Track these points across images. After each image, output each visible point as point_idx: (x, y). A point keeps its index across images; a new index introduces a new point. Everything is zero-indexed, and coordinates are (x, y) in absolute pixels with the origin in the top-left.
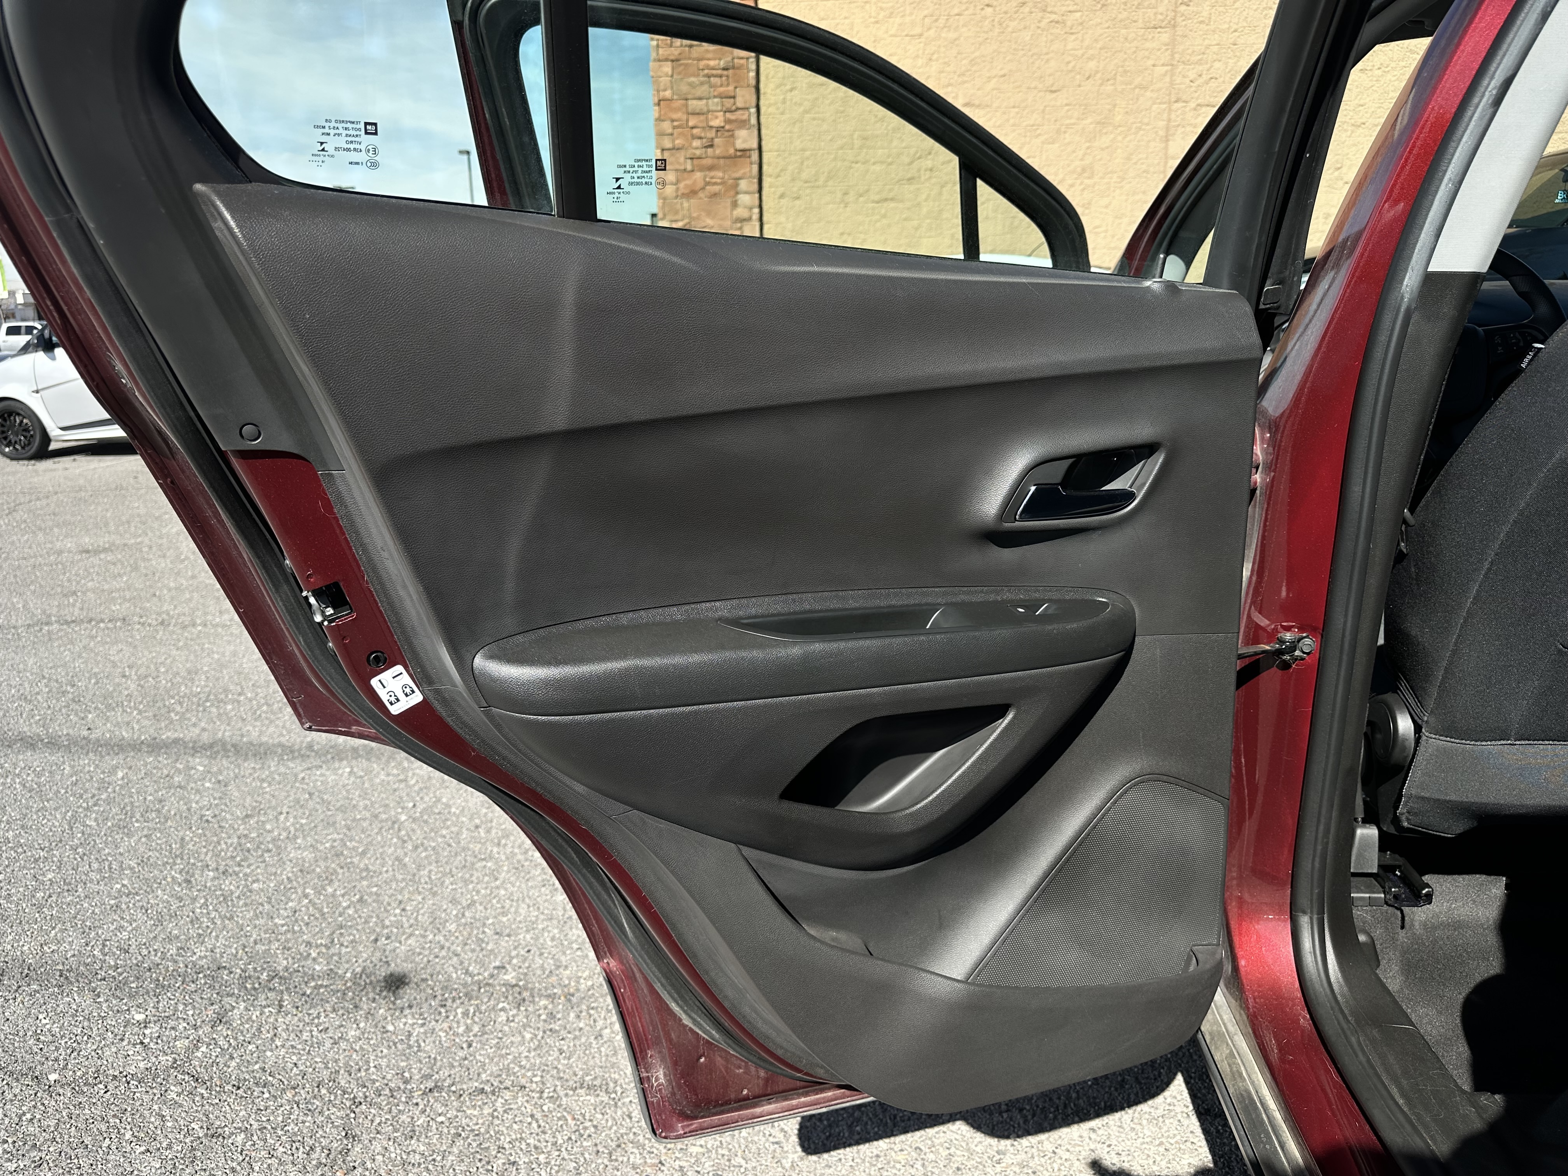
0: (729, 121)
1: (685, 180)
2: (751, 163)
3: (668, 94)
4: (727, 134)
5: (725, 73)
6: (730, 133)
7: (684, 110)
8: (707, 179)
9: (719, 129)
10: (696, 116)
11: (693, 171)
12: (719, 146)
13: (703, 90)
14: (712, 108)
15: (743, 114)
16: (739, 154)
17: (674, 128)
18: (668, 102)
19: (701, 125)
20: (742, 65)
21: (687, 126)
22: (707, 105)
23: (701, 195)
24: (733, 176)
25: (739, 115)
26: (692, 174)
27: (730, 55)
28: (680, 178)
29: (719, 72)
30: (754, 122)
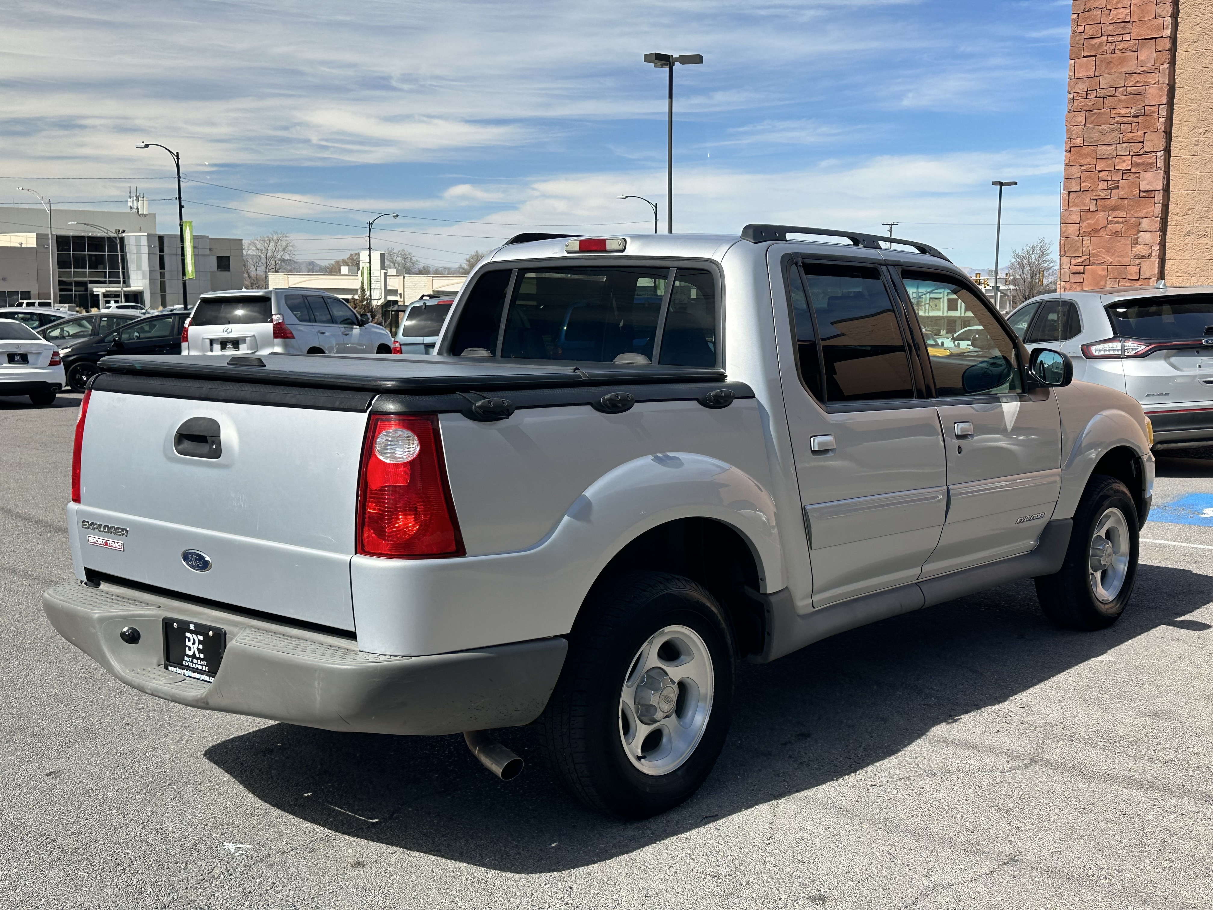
0: (1134, 164)
1: (1088, 219)
2: (1155, 203)
3: (1079, 142)
4: (1132, 176)
5: (1136, 120)
6: (1138, 175)
7: (1094, 155)
8: (1110, 218)
9: (1125, 172)
10: (1104, 161)
11: (1097, 211)
12: (1123, 188)
13: (1114, 136)
14: (1120, 152)
15: (1150, 158)
16: (1142, 194)
17: (1083, 172)
18: (1078, 149)
19: (1108, 168)
20: (1153, 112)
21: (1095, 170)
22: (1116, 150)
23: (1102, 233)
24: (1136, 215)
25: (1147, 159)
26: (1096, 213)
27: (1142, 103)
28: (1084, 217)
29: (1129, 119)
30: (1161, 164)
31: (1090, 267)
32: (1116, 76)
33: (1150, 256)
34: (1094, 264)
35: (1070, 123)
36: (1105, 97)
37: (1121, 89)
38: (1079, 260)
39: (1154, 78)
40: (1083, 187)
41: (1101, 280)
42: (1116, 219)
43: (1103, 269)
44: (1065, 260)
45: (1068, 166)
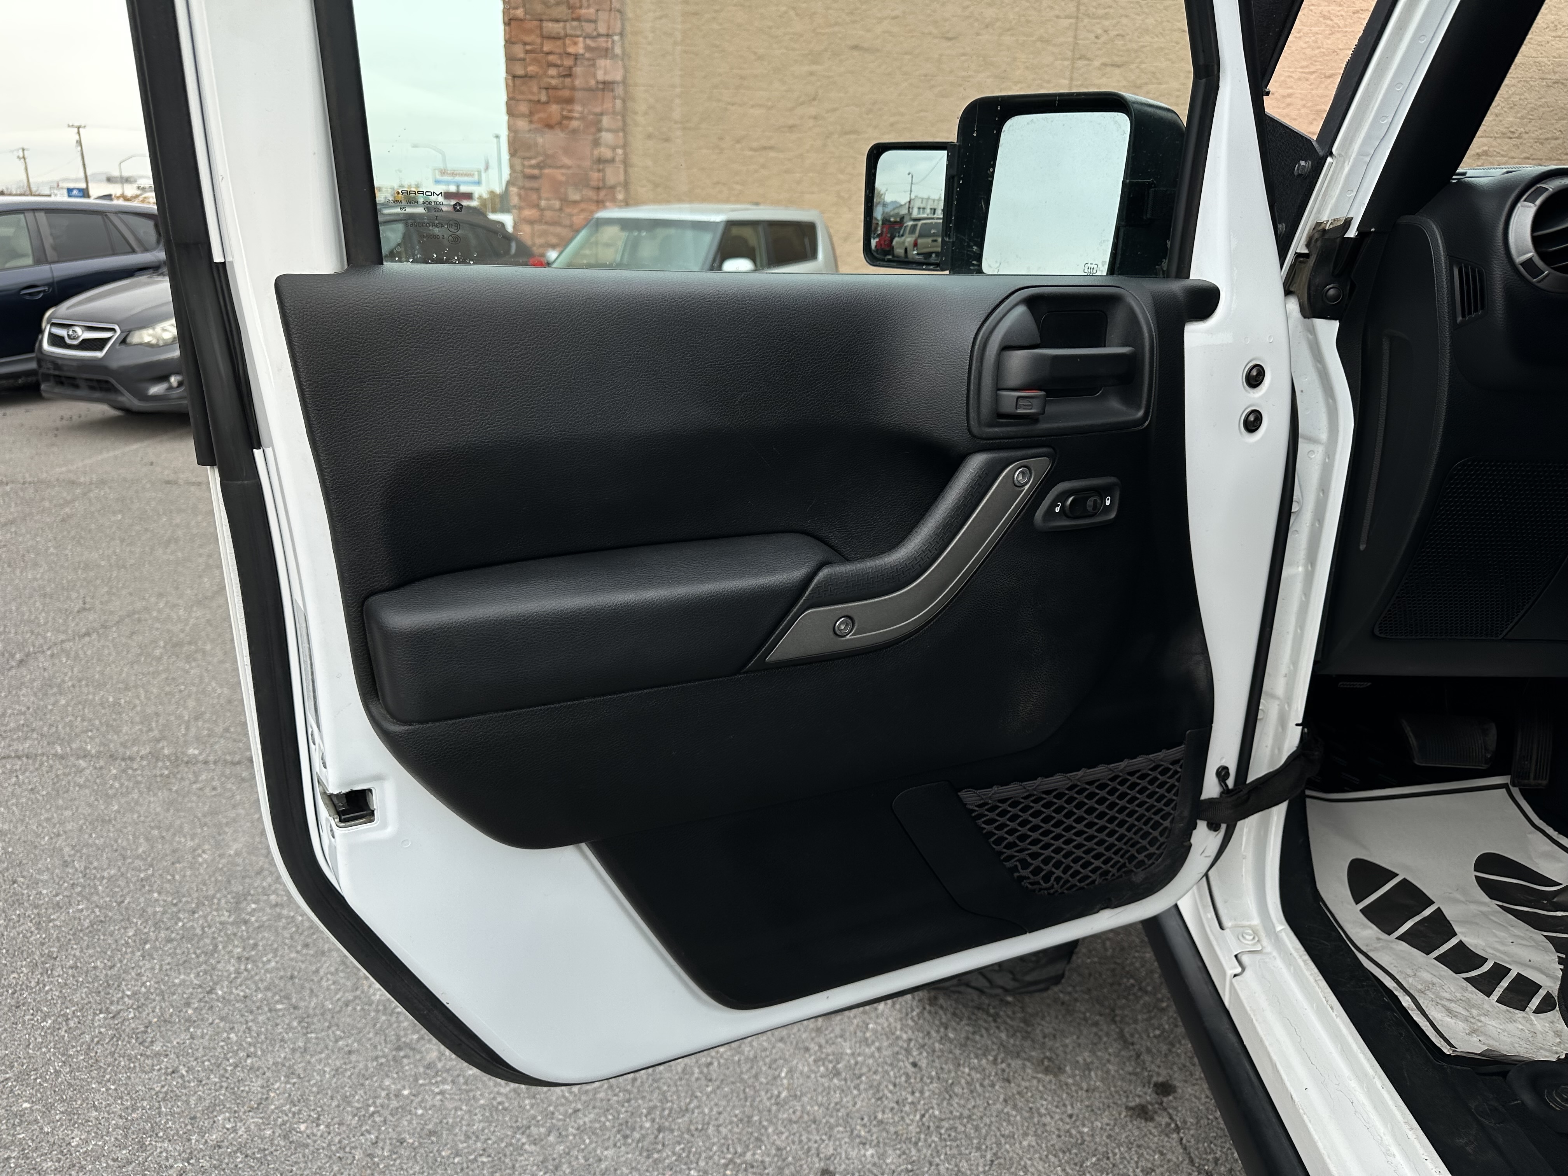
0: (588, 48)
1: (539, 112)
2: (614, 98)
3: (520, 12)
4: (586, 63)
6: (591, 62)
7: (538, 32)
8: (565, 113)
9: (578, 57)
10: (552, 41)
11: (547, 103)
12: (577, 77)
13: (561, 11)
14: (569, 32)
15: (606, 42)
16: (601, 86)
17: (527, 52)
18: (519, 22)
19: (558, 50)
21: (542, 52)
22: (565, 28)
23: (557, 130)
24: (595, 111)
25: (602, 42)
26: (547, 105)
28: (533, 109)
30: (618, 50)
31: (546, 171)
33: (613, 160)
34: (550, 167)
38: (533, 162)
40: (531, 71)
41: (561, 187)
42: (571, 115)
43: (563, 174)
44: (517, 161)
45: (509, 42)
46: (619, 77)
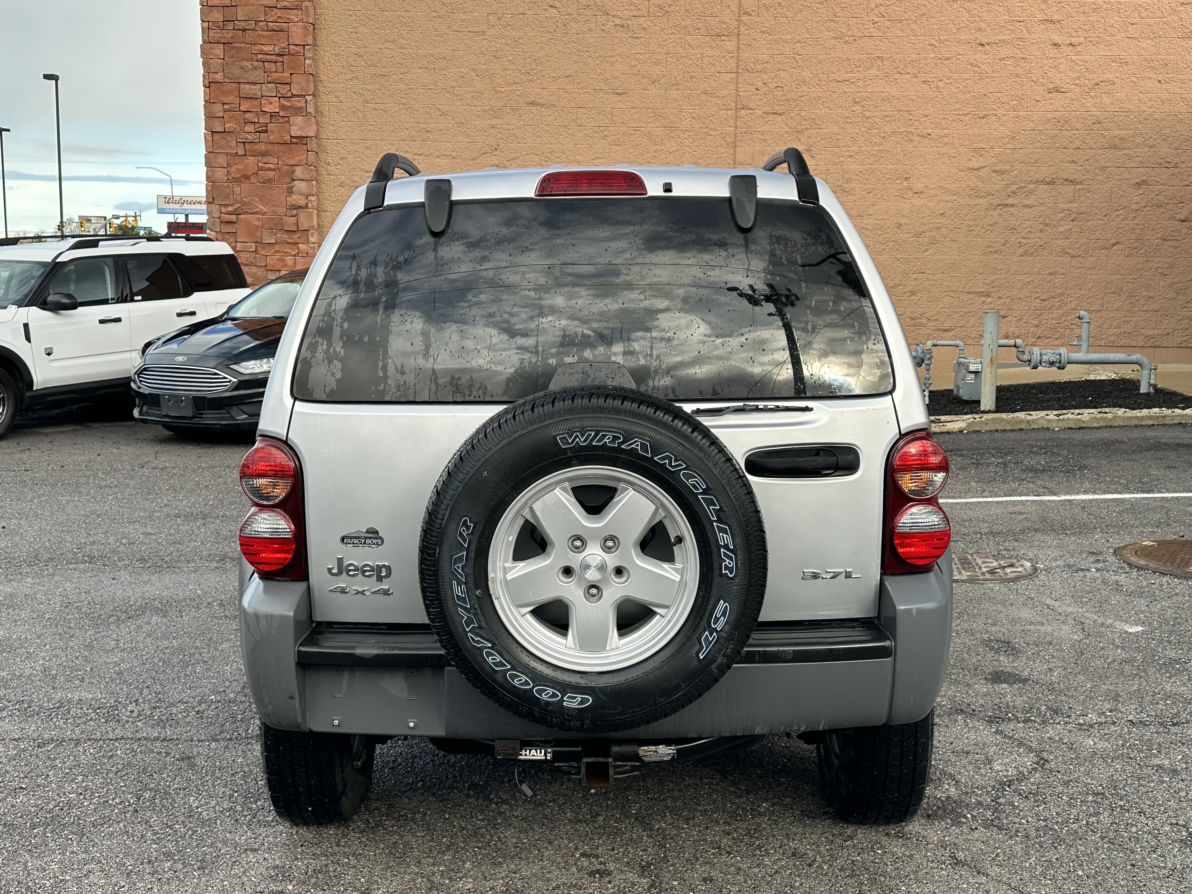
0: (283, 107)
1: (236, 164)
2: (308, 151)
3: (219, 77)
4: (281, 120)
5: (280, 59)
6: (287, 119)
7: (236, 94)
8: (260, 164)
9: (273, 115)
10: (249, 101)
11: (245, 155)
12: (272, 132)
13: (258, 75)
14: (266, 93)
15: (299, 101)
16: (295, 141)
17: (226, 111)
18: (218, 85)
19: (253, 109)
20: (298, 52)
21: (240, 111)
23: (254, 179)
24: (288, 162)
25: (296, 102)
26: (244, 158)
27: (286, 41)
28: (231, 162)
29: (274, 57)
30: (310, 109)
31: (242, 216)
32: (255, 8)
33: (306, 206)
34: (247, 213)
35: (205, 55)
36: (244, 30)
37: (261, 24)
38: (230, 209)
39: (297, 17)
40: (229, 128)
41: (257, 231)
42: (267, 166)
43: (259, 219)
44: (215, 208)
45: (208, 103)
46: (311, 134)
